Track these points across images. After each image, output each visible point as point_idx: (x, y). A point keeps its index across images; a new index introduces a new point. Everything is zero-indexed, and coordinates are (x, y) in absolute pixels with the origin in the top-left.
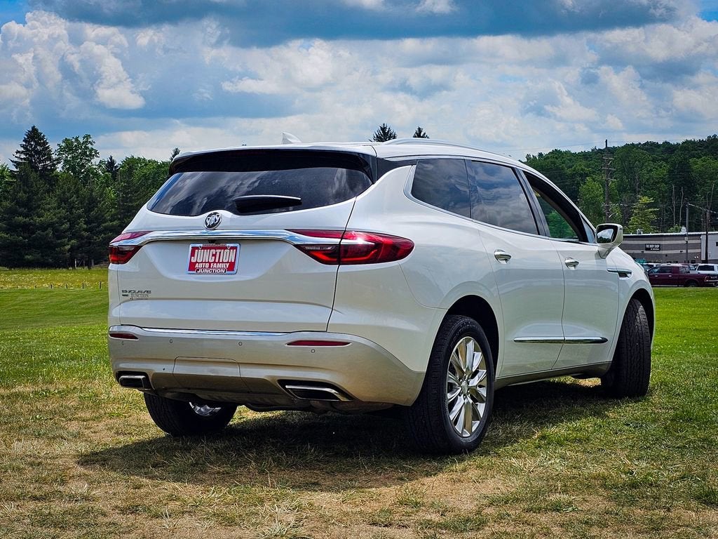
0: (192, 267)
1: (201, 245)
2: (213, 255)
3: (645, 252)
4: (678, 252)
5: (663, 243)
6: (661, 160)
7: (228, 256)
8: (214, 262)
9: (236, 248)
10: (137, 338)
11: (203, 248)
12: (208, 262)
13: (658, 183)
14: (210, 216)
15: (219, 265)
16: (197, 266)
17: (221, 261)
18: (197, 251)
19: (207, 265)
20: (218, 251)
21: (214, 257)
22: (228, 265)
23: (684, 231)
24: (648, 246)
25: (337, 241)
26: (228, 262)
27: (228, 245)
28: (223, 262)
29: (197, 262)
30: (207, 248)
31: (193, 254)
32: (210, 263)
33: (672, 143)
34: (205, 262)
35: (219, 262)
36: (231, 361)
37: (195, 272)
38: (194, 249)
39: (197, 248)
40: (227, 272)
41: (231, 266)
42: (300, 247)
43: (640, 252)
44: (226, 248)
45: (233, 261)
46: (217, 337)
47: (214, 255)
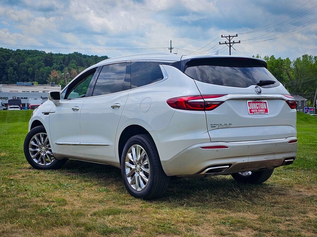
0: (251, 111)
1: (252, 101)
7: (263, 106)
8: (259, 109)
9: (266, 102)
10: (228, 148)
11: (253, 103)
12: (256, 109)
15: (261, 110)
20: (259, 104)
22: (264, 110)
26: (264, 109)
28: (262, 109)
29: (252, 109)
31: (249, 105)
32: (257, 109)
37: (253, 114)
39: (250, 102)
40: (265, 113)
41: (266, 111)
42: (287, 102)
44: (262, 102)
45: (266, 108)
47: (258, 106)
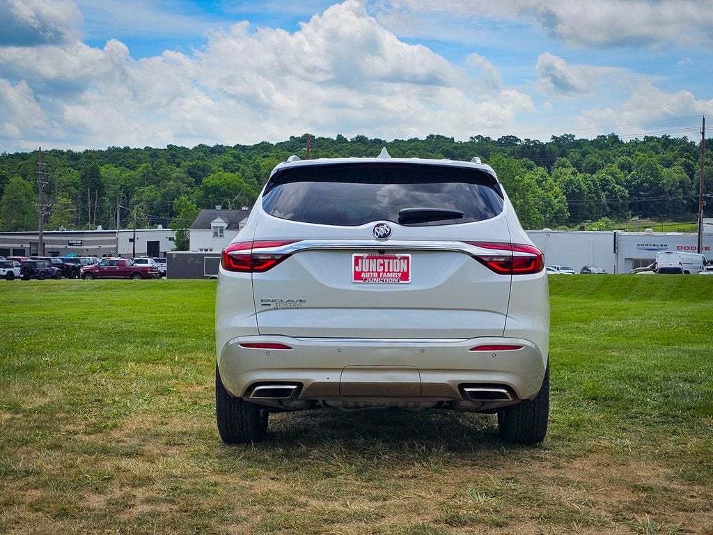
0: (358, 276)
1: (366, 255)
2: (381, 265)
3: (69, 247)
4: (97, 247)
5: (84, 239)
6: (69, 166)
7: (398, 266)
8: (384, 272)
9: (408, 258)
10: (291, 348)
11: (368, 258)
12: (376, 272)
13: (68, 186)
14: (378, 225)
15: (390, 275)
16: (363, 275)
17: (391, 270)
18: (360, 260)
19: (376, 275)
20: (386, 261)
21: (382, 267)
22: (400, 275)
23: (100, 229)
24: (70, 242)
25: (508, 253)
26: (400, 272)
27: (397, 255)
28: (393, 272)
29: (362, 271)
30: (373, 258)
31: (356, 264)
32: (379, 273)
33: (74, 151)
34: (373, 272)
35: (389, 271)
36: (409, 367)
37: (363, 281)
38: (357, 259)
39: (362, 258)
40: (401, 282)
41: (405, 276)
42: (478, 258)
43: (63, 247)
44: (396, 258)
45: (405, 270)
46: (397, 345)
47: (383, 265)
